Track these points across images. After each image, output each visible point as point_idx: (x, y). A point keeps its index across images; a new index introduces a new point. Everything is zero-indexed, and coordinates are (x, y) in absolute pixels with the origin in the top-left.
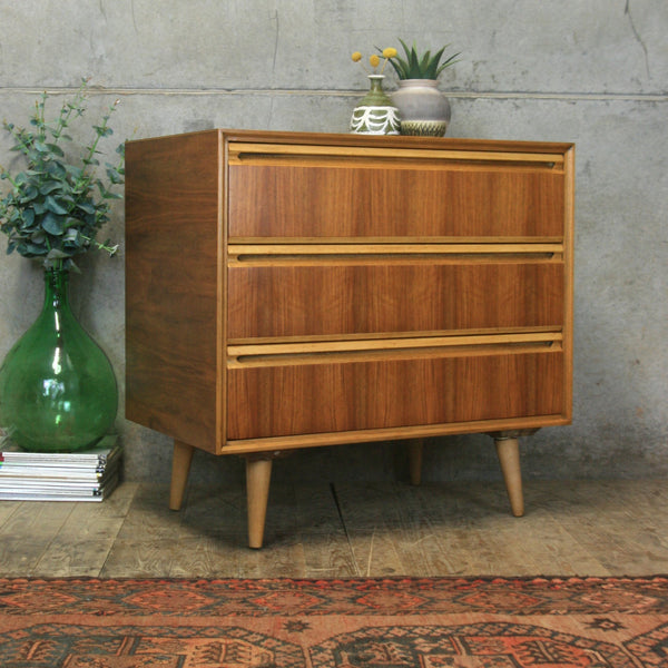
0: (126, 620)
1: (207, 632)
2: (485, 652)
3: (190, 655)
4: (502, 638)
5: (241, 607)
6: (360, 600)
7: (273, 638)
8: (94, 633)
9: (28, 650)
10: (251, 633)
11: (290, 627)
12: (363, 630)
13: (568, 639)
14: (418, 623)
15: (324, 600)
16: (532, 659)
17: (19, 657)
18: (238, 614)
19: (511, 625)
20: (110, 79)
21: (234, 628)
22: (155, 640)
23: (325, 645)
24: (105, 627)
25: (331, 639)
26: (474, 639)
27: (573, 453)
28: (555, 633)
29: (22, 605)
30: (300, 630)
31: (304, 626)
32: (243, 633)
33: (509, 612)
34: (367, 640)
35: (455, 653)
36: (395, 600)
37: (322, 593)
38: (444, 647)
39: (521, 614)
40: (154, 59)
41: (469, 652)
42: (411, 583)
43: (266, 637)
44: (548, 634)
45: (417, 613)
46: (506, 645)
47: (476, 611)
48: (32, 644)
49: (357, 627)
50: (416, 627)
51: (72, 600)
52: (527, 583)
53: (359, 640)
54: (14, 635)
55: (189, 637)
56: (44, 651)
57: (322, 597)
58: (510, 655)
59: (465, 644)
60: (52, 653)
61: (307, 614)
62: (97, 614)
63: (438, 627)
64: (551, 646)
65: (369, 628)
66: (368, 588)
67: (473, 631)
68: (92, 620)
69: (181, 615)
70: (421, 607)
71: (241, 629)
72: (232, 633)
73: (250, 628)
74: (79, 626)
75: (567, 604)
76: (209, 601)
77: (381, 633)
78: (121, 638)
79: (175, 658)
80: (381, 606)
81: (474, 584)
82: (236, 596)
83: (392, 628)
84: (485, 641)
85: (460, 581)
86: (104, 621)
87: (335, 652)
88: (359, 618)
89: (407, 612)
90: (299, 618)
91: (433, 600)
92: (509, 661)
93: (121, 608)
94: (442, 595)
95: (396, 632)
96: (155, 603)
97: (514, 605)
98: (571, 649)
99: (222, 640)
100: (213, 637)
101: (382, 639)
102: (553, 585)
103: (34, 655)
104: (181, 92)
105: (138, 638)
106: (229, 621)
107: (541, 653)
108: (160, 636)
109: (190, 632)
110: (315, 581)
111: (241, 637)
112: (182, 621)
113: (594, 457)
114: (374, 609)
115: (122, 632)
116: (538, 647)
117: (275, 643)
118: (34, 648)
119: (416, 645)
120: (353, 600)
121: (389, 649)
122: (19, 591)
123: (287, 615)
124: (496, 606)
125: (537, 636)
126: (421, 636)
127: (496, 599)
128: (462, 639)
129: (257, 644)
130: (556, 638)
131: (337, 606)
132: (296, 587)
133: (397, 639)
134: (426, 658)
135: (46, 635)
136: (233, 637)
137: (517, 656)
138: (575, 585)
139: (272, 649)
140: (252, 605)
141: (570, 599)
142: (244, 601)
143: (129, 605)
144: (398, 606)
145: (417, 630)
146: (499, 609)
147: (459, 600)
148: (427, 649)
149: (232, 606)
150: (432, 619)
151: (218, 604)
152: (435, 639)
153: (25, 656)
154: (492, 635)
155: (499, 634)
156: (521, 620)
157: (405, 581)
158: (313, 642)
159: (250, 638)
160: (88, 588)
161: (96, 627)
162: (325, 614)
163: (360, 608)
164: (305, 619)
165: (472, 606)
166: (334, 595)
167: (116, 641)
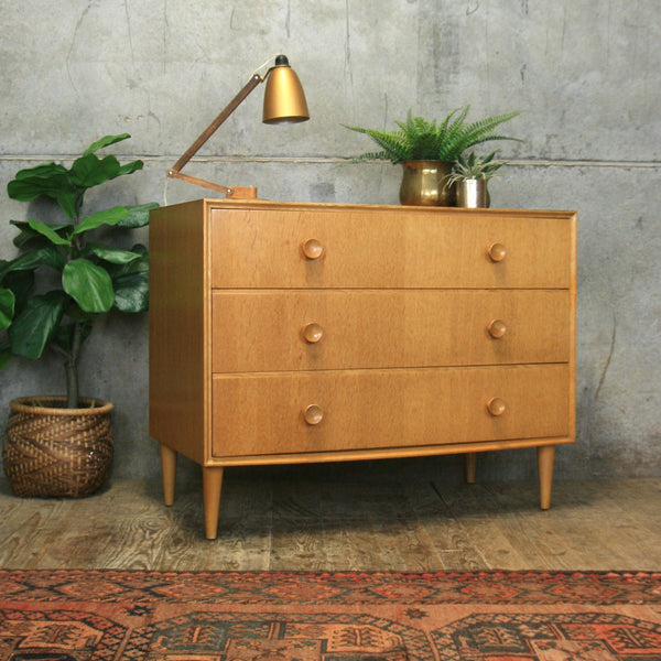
0: (269, 608)
1: (341, 619)
2: (581, 637)
3: (331, 640)
4: (593, 626)
5: (363, 597)
6: (463, 590)
7: (397, 623)
8: (243, 618)
9: (192, 634)
10: (378, 619)
11: (410, 613)
12: (472, 616)
13: (650, 626)
14: (519, 612)
15: (433, 591)
16: (622, 644)
17: (186, 640)
18: (363, 602)
19: (598, 615)
20: (249, 149)
21: (363, 615)
22: (298, 626)
23: (444, 631)
24: (253, 614)
25: (448, 626)
26: (570, 626)
27: (628, 456)
28: (637, 622)
29: (177, 595)
30: (419, 617)
31: (422, 614)
32: (371, 620)
33: (593, 602)
34: (479, 624)
35: (555, 638)
36: (494, 591)
37: (430, 584)
38: (545, 633)
39: (604, 604)
40: (286, 132)
41: (568, 638)
42: (503, 576)
43: (392, 623)
44: (630, 621)
45: (515, 603)
46: (597, 631)
47: (565, 602)
48: (194, 629)
49: (466, 614)
50: (517, 615)
51: (219, 590)
52: (602, 576)
53: (471, 626)
54: (176, 621)
55: (326, 623)
56: (206, 635)
57: (431, 587)
58: (603, 640)
59: (562, 630)
60: (212, 636)
61: (423, 603)
62: (244, 603)
63: (537, 615)
64: (637, 633)
65: (477, 615)
66: (467, 580)
67: (567, 620)
68: (240, 608)
69: (315, 603)
70: (517, 597)
71: (369, 616)
72: (362, 620)
73: (376, 615)
74: (230, 613)
75: (641, 595)
76: (336, 591)
77: (489, 619)
78: (268, 623)
79: (319, 643)
80: (483, 596)
81: (557, 577)
82: (357, 586)
83: (497, 615)
84: (579, 628)
85: (545, 575)
86: (250, 608)
87: (454, 636)
88: (467, 606)
89: (507, 602)
90: (417, 606)
91: (526, 592)
92: (603, 646)
93: (261, 598)
94: (533, 587)
95: (500, 618)
96: (290, 593)
97: (596, 596)
98: (654, 635)
99: (355, 626)
100: (347, 623)
101: (491, 624)
102: (625, 579)
103: (198, 639)
104: (307, 159)
105: (283, 624)
106: (357, 609)
107: (629, 639)
108: (301, 622)
109: (325, 618)
110: (421, 574)
111: (370, 623)
112: (317, 609)
113: (644, 460)
114: (477, 598)
115: (268, 618)
116: (625, 634)
117: (400, 628)
118: (197, 633)
119: (521, 631)
120: (458, 590)
121: (499, 634)
122: (172, 583)
123: (405, 603)
124: (582, 596)
125: (622, 623)
126: (523, 623)
127: (579, 590)
128: (558, 625)
129: (385, 628)
130: (639, 625)
131: (444, 595)
132: (407, 580)
133: (503, 625)
134: (533, 642)
135: (204, 621)
136: (364, 624)
137: (610, 642)
138: (644, 578)
139: (399, 633)
140: (373, 594)
141: (643, 591)
142: (366, 590)
143: (269, 596)
144: (497, 595)
145: (518, 618)
146: (584, 600)
147: (549, 590)
148: (532, 635)
149: (355, 595)
150: (530, 609)
151: (345, 594)
152: (536, 626)
153: (190, 639)
154: (584, 623)
155: (590, 622)
156: (606, 609)
157: (498, 574)
158: (433, 629)
159: (378, 623)
160: (230, 579)
161: (245, 614)
162: (437, 603)
163: (466, 597)
164: (422, 608)
165: (562, 597)
166: (440, 586)
167: (265, 627)
